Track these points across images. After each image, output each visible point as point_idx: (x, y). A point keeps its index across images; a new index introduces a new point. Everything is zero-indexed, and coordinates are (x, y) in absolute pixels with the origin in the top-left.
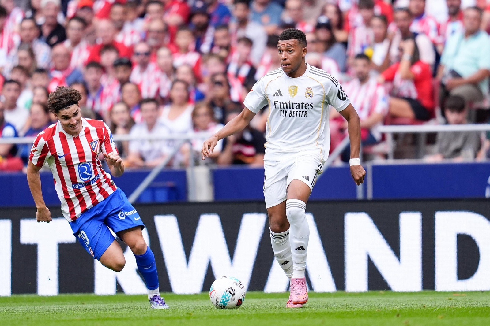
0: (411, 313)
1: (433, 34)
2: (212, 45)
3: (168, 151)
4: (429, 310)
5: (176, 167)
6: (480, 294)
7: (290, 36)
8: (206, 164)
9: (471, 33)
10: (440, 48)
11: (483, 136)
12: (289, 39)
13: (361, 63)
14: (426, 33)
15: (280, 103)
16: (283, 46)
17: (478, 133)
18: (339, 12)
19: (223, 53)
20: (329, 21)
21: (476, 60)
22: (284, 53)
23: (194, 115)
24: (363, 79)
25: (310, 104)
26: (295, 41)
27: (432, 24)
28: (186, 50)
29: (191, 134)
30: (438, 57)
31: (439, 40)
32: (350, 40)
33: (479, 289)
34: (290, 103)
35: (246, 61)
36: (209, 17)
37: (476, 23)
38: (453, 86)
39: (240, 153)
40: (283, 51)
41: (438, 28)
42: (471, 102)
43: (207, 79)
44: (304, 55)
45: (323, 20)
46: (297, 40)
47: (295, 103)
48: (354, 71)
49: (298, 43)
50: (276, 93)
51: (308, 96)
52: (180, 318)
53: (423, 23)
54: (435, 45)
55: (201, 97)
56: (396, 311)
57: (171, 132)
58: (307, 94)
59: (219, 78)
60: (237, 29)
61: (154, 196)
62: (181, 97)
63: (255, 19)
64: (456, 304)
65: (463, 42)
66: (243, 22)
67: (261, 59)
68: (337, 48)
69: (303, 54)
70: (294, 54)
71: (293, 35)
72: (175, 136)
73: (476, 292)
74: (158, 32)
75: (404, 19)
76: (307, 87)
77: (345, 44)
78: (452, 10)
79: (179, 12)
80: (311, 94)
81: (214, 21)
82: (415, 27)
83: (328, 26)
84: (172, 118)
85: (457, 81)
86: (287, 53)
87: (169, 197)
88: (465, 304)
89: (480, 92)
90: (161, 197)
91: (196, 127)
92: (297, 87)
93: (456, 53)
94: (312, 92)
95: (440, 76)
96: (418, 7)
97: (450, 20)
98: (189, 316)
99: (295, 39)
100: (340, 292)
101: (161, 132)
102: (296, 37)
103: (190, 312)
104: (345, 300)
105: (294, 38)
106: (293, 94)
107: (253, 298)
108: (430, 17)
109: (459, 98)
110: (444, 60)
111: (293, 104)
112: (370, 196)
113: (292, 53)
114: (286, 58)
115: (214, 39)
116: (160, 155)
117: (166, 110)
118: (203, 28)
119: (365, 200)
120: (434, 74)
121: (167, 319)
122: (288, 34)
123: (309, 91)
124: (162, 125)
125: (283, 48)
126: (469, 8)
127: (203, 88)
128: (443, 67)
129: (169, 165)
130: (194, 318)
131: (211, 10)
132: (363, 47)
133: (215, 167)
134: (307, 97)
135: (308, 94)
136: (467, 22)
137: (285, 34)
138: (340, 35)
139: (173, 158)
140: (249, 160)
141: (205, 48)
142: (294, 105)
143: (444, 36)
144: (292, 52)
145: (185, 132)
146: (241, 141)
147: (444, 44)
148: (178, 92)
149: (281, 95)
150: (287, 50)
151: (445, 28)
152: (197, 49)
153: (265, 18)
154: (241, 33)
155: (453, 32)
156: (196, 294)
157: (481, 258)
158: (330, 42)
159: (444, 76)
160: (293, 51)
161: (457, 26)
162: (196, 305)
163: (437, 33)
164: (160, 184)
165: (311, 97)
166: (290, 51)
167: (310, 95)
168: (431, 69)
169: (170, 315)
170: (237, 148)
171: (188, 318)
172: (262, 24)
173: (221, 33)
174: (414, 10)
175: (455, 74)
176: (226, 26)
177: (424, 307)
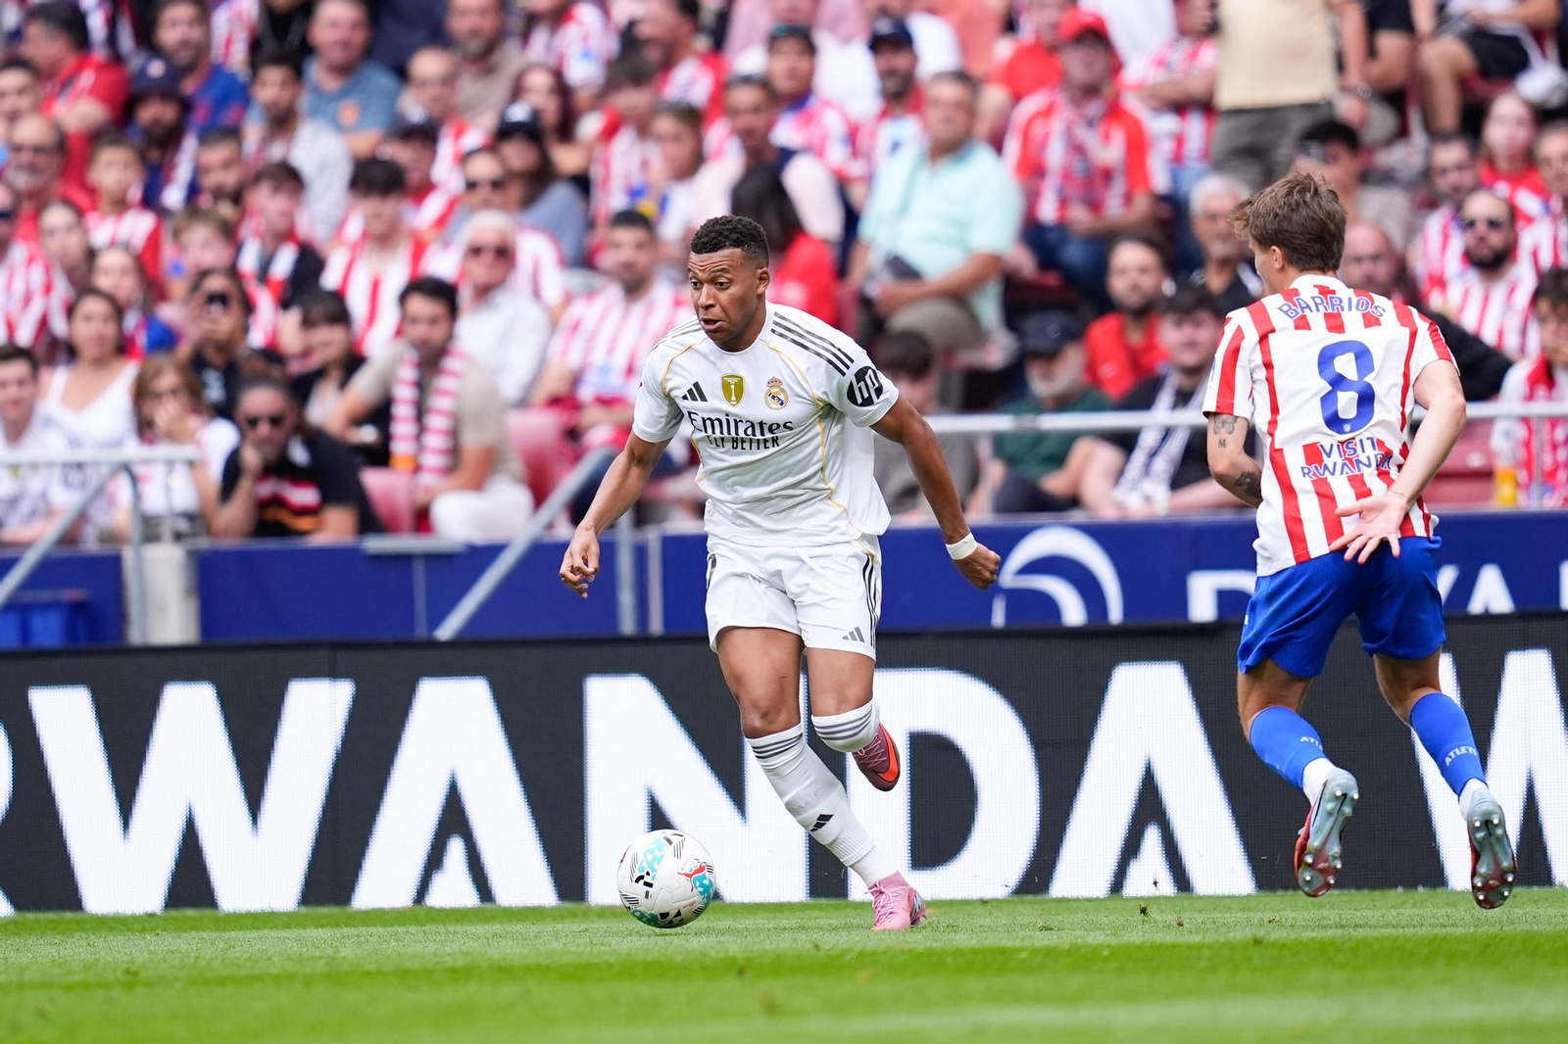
0: (779, 966)
1: (837, 154)
2: (193, 190)
3: (65, 500)
4: (831, 957)
5: (91, 545)
6: (980, 909)
7: (721, 241)
8: (178, 537)
9: (947, 148)
10: (857, 193)
11: (985, 449)
12: (716, 251)
13: (627, 236)
14: (817, 150)
15: (703, 418)
16: (700, 270)
17: (969, 440)
18: (562, 89)
19: (226, 210)
20: (536, 114)
21: (962, 226)
22: (705, 289)
23: (142, 393)
24: (635, 285)
25: (782, 424)
26: (732, 254)
27: (832, 123)
28: (121, 205)
29: (132, 449)
30: (852, 219)
31: (856, 169)
32: (596, 173)
33: (975, 894)
34: (728, 421)
35: (288, 235)
36: (186, 106)
37: (960, 119)
38: (897, 304)
39: (278, 501)
40: (702, 284)
41: (853, 136)
42: (949, 352)
43: (178, 287)
44: (760, 290)
45: (519, 113)
46: (738, 251)
47: (741, 421)
48: (608, 259)
49: (744, 258)
50: (690, 391)
51: (774, 404)
52: (106, 986)
53: (809, 120)
54: (842, 185)
55: (165, 339)
56: (734, 959)
57: (74, 442)
58: (770, 398)
59: (216, 284)
60: (266, 141)
61: (25, 631)
62: (100, 340)
63: (315, 112)
64: (908, 938)
65: (924, 176)
66: (283, 122)
67: (339, 228)
68: (560, 196)
69: (758, 287)
70: (733, 290)
71: (727, 237)
72: (86, 454)
73: (966, 903)
74: (38, 149)
75: (756, 110)
76: (769, 378)
77: (582, 183)
78: (893, 84)
79: (94, 92)
80: (782, 397)
81: (198, 117)
82: (786, 132)
83: (531, 132)
84: (78, 401)
85: (908, 289)
86: (713, 289)
87: (71, 632)
88: (934, 939)
89: (974, 321)
90: (48, 631)
91: (145, 428)
92: (741, 378)
93: (904, 209)
94: (783, 390)
95: (856, 276)
96: (792, 73)
97: (885, 114)
98: (132, 978)
99: (735, 246)
100: (569, 905)
101: (45, 444)
102: (734, 241)
103: (134, 968)
104: (586, 930)
105: (731, 245)
106: (734, 398)
107: (317, 927)
108: (828, 104)
109: (912, 337)
110: (868, 228)
111: (736, 422)
112: (656, 626)
113: (727, 288)
114: (711, 302)
115: (198, 171)
116: (44, 509)
117: (58, 380)
118: (168, 140)
119: (642, 639)
120: (842, 270)
121: (69, 988)
122: (712, 235)
123: (774, 390)
124: (48, 422)
125: (701, 275)
126: (940, 77)
127: (170, 313)
128: (868, 248)
129: (69, 538)
130: (147, 984)
131: (189, 86)
132: (635, 193)
133: (204, 543)
134: (772, 405)
135: (774, 397)
136: (934, 115)
137: (707, 236)
138: (567, 159)
139: (82, 517)
140: (304, 523)
141: (173, 196)
142: (739, 424)
143: (869, 156)
144: (725, 286)
145: (117, 444)
146: (279, 468)
147: (869, 179)
148: (91, 325)
149: (703, 398)
150: (713, 281)
151: (873, 135)
152: (150, 200)
153: (349, 112)
154: (276, 152)
155: (896, 146)
156: (152, 915)
157: (979, 802)
158: (539, 179)
159: (871, 276)
160: (731, 282)
161: (908, 130)
162: (152, 948)
163: (849, 149)
164: (45, 595)
165: (782, 404)
166: (722, 284)
167: (780, 399)
168: (831, 255)
169: (77, 978)
170: (266, 489)
171: (130, 986)
172: (339, 127)
173: (217, 154)
174: (783, 84)
175: (902, 270)
176: (234, 133)
177: (816, 947)
